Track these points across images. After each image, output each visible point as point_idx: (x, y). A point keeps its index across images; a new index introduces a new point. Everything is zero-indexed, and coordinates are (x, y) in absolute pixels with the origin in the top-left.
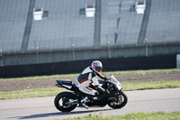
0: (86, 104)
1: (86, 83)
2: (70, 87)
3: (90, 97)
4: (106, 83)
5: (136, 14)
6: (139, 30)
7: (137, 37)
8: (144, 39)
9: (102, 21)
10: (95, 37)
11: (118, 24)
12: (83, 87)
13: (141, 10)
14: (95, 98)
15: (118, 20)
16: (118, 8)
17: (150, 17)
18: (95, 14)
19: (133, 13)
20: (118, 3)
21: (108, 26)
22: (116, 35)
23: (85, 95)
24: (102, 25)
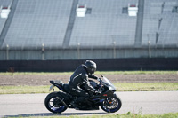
9: (144, 20)
10: (136, 36)
15: (160, 21)
16: (160, 8)
20: (161, 4)
21: (149, 26)
22: (157, 35)
24: (144, 26)
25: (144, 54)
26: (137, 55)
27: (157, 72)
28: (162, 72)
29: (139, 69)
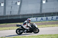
0: (26, 32)
1: (26, 25)
2: (21, 27)
3: (27, 30)
4: (32, 25)
5: (17, 5)
6: (18, 10)
7: (18, 12)
8: (20, 13)
9: (6, 7)
10: (4, 12)
11: (11, 8)
12: (25, 27)
13: (19, 4)
14: (29, 30)
15: (12, 7)
16: (11, 3)
17: (22, 6)
18: (4, 5)
19: (16, 5)
20: (11, 2)
21: (8, 9)
22: (11, 12)
23: (25, 29)
24: (6, 9)
25: (7, 18)
26: (4, 18)
27: (11, 24)
28: (13, 24)
29: (5, 23)
